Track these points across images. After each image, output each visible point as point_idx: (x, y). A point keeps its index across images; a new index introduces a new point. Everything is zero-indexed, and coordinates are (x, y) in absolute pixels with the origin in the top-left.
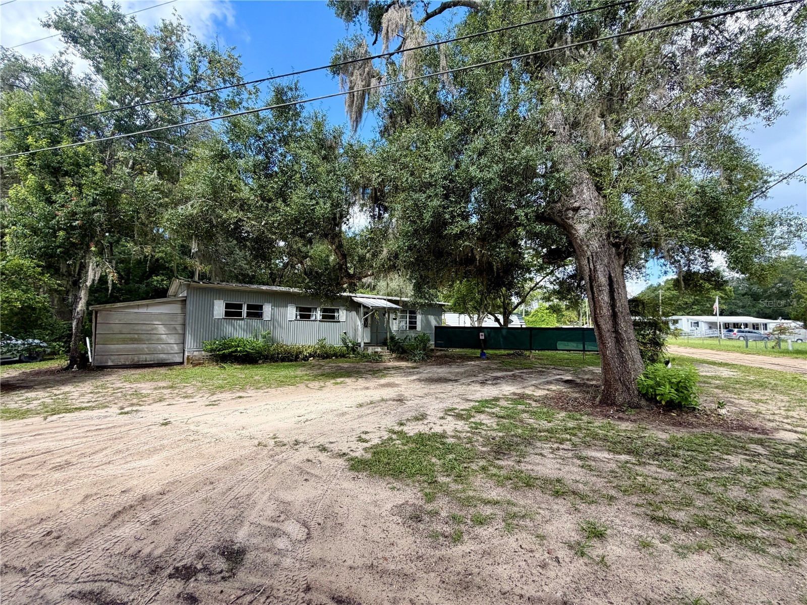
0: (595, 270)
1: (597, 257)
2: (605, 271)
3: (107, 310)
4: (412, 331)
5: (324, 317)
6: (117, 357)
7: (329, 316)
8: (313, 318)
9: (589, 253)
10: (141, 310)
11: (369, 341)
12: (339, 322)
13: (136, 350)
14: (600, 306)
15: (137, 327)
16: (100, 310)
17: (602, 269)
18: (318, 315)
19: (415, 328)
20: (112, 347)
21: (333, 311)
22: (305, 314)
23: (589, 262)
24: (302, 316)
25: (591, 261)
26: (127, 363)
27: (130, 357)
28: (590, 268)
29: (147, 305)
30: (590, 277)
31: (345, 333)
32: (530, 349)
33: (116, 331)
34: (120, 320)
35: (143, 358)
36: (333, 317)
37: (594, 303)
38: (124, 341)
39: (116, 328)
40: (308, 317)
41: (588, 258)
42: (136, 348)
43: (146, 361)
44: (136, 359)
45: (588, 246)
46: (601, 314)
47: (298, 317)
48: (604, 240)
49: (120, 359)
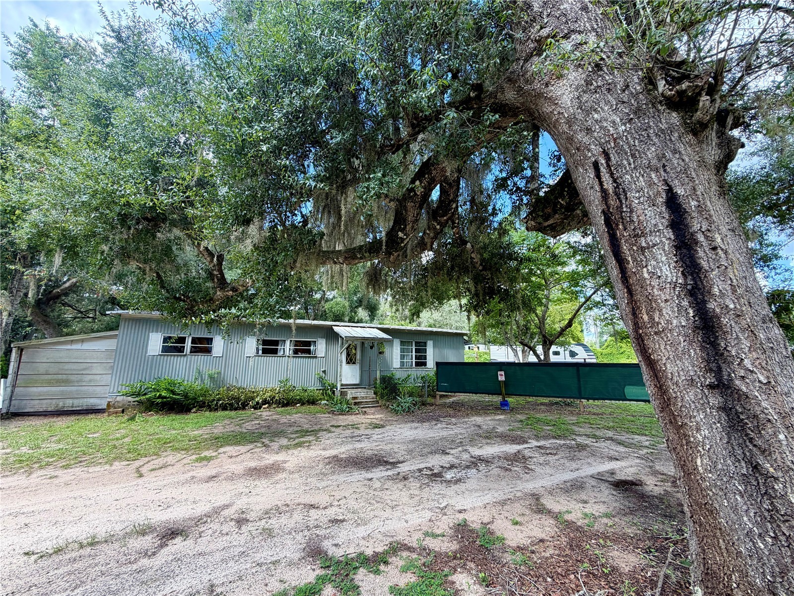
0: (620, 191)
1: (620, 151)
2: (651, 184)
3: (35, 347)
4: (420, 369)
5: (296, 352)
6: (38, 401)
7: (303, 349)
8: (281, 353)
9: (596, 149)
10: (74, 347)
11: (357, 382)
12: (316, 357)
13: (62, 393)
14: (650, 299)
15: (67, 367)
16: (27, 347)
17: (642, 182)
18: (288, 348)
19: (425, 364)
20: (35, 389)
21: (308, 344)
22: (270, 348)
23: (598, 176)
24: (265, 351)
25: (603, 170)
26: (50, 409)
27: (54, 402)
28: (604, 191)
29: (83, 341)
30: (606, 214)
31: (324, 372)
32: (581, 398)
33: (42, 371)
34: (48, 359)
35: (69, 404)
36: (309, 352)
37: (630, 293)
38: (50, 383)
39: (42, 368)
40: (275, 352)
41: (596, 165)
42: (63, 391)
43: (72, 407)
44: (61, 404)
45: (589, 130)
46: (654, 324)
47: (260, 352)
48: (635, 96)
49: (42, 404)
